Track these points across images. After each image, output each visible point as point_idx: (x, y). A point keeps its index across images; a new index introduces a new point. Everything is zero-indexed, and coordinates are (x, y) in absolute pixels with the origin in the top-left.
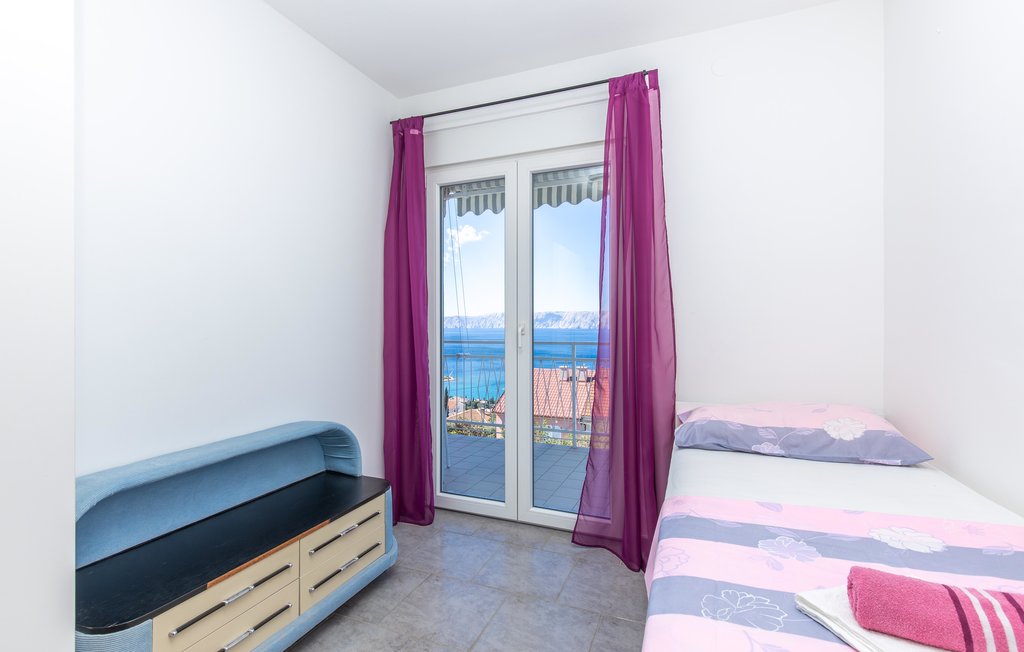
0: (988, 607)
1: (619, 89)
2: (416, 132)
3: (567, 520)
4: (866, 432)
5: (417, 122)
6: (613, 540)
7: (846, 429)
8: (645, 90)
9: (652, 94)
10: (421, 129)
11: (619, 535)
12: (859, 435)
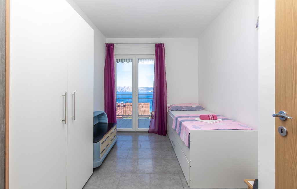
0: (210, 116)
1: (157, 46)
2: (112, 47)
3: (147, 130)
4: (197, 106)
5: (112, 45)
6: (156, 132)
7: (194, 106)
8: (162, 47)
9: (163, 48)
10: (113, 47)
11: (157, 131)
12: (196, 106)
